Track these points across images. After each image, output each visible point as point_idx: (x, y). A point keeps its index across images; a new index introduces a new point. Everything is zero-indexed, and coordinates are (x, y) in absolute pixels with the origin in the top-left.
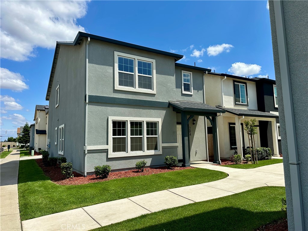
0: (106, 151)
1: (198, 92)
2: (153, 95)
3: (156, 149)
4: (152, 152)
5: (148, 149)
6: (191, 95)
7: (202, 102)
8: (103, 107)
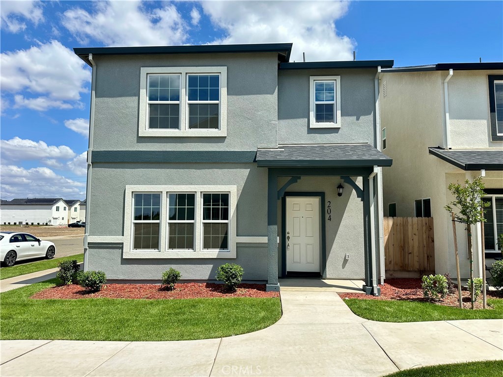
0: (120, 246)
1: (358, 119)
2: (221, 139)
3: (224, 245)
4: (213, 253)
5: (206, 246)
6: (336, 130)
7: (371, 142)
8: (118, 170)
